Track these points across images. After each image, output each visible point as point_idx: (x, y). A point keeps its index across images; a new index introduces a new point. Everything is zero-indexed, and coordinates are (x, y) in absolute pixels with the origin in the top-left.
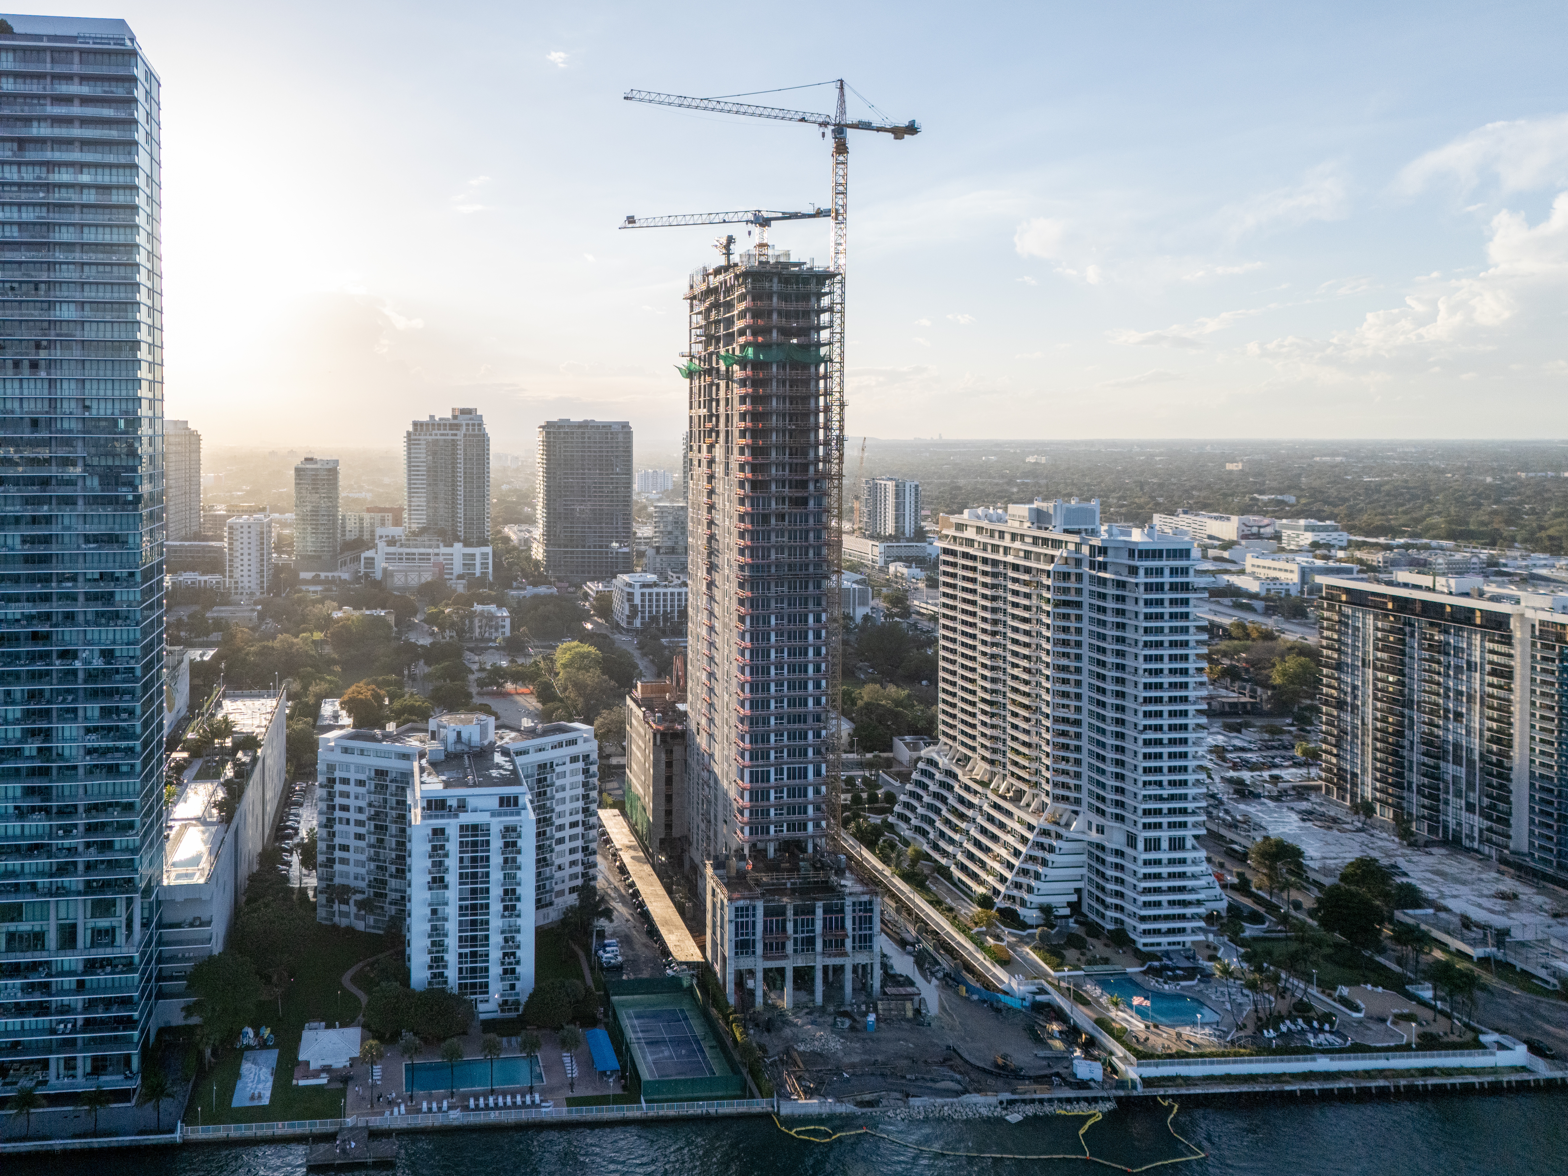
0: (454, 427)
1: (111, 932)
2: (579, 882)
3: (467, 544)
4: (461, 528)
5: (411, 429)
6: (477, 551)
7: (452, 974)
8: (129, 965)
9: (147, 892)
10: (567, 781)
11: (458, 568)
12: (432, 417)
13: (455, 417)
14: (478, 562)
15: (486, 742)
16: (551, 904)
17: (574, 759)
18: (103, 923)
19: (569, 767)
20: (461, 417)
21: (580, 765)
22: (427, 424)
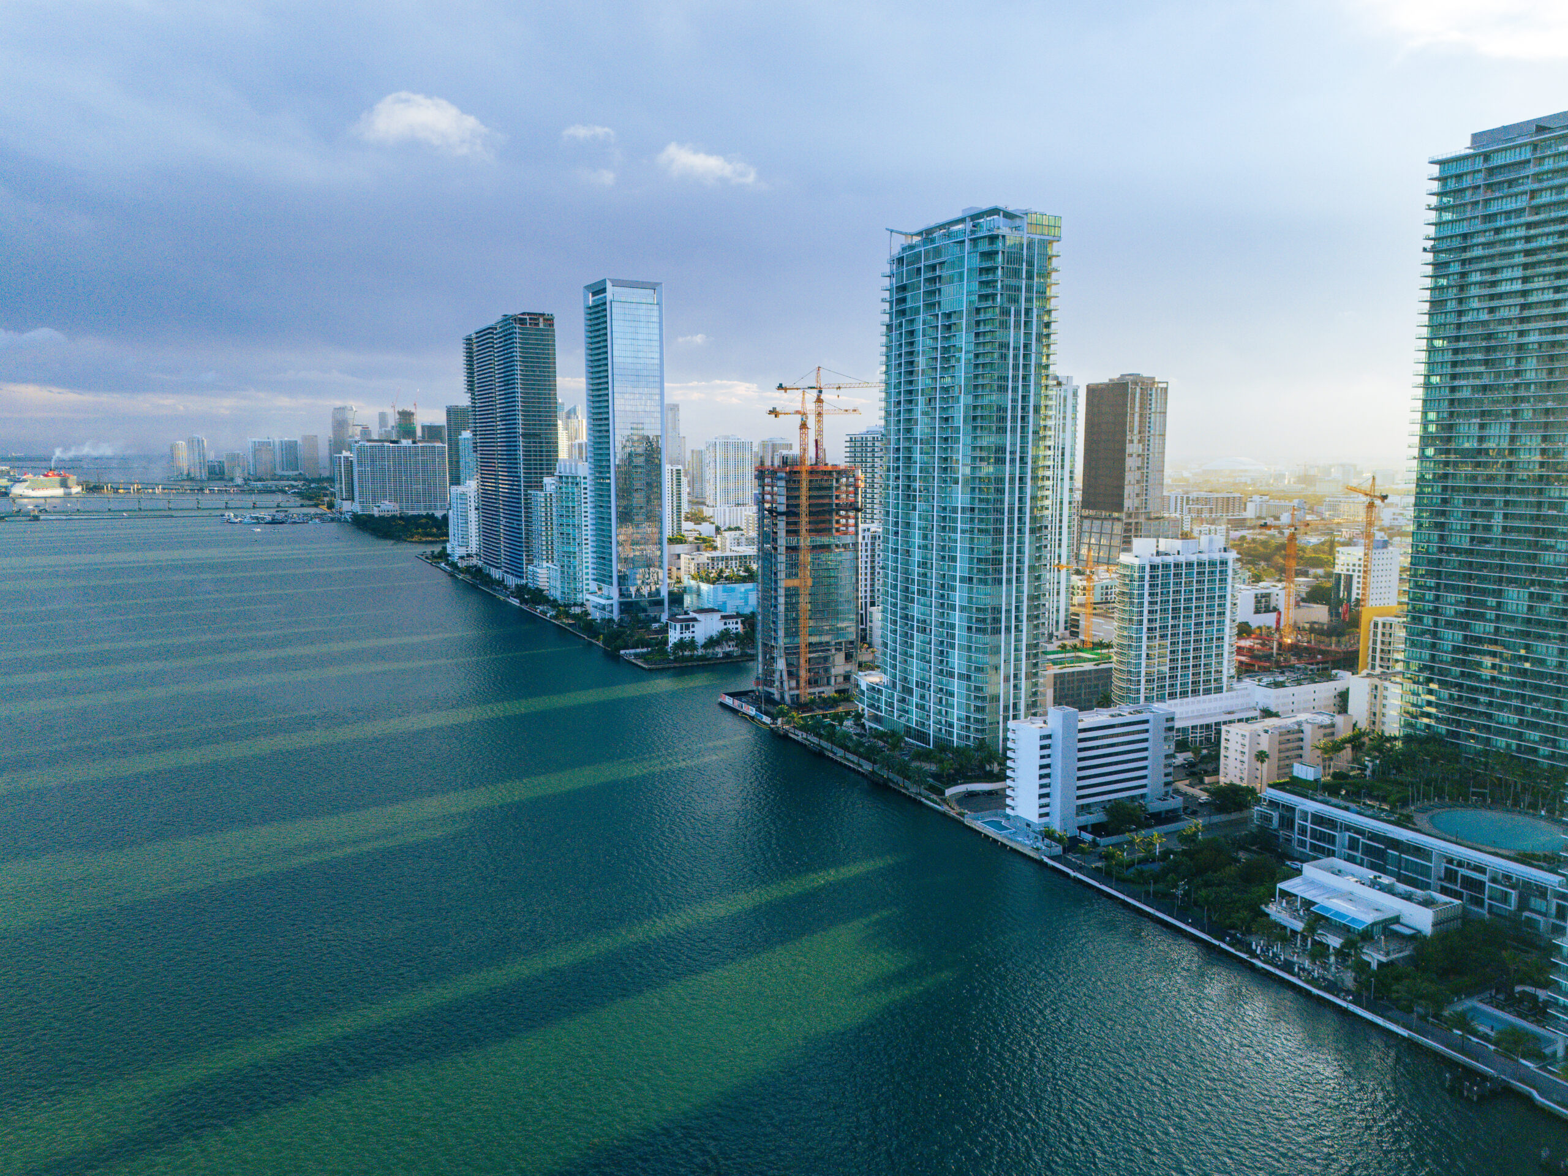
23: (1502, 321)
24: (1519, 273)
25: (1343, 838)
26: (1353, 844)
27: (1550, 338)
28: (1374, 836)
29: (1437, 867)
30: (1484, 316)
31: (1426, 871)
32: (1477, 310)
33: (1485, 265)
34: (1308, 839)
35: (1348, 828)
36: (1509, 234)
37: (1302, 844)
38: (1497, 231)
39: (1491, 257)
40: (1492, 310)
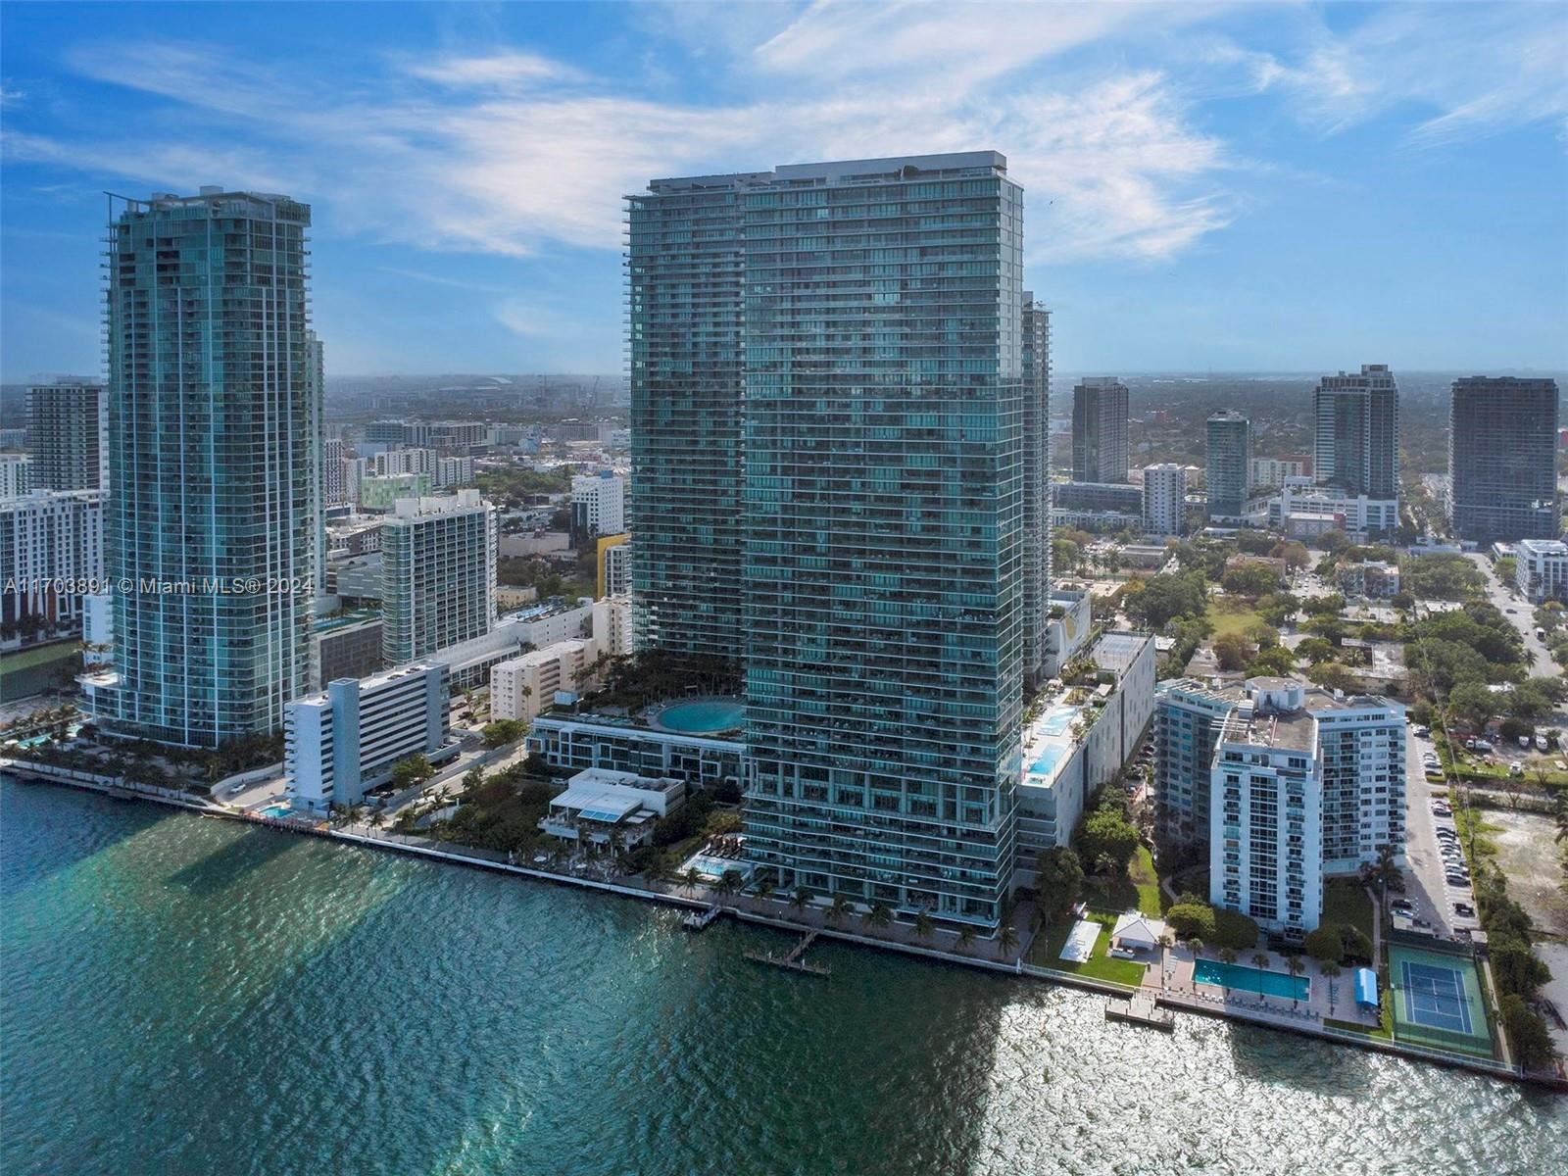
0: (1363, 383)
1: (979, 812)
2: (1385, 841)
3: (1373, 496)
4: (1368, 481)
5: (1320, 384)
6: (1382, 504)
7: (1245, 895)
8: (989, 838)
9: (1006, 787)
10: (1373, 750)
11: (1363, 520)
12: (1341, 373)
13: (1364, 373)
14: (1383, 514)
15: (1295, 707)
16: (1357, 856)
17: (1380, 732)
18: (974, 805)
19: (1374, 738)
20: (1370, 374)
21: (1386, 738)
22: (1336, 380)
23: (682, 325)
24: (689, 290)
25: (596, 748)
26: (605, 751)
27: (713, 339)
28: (620, 742)
29: (666, 756)
30: (669, 320)
31: (658, 762)
32: (664, 317)
33: (668, 281)
34: (570, 756)
35: (601, 739)
36: (682, 261)
37: (565, 760)
38: (673, 257)
39: (670, 276)
40: (674, 316)
